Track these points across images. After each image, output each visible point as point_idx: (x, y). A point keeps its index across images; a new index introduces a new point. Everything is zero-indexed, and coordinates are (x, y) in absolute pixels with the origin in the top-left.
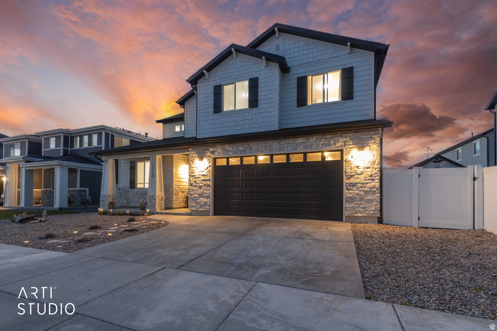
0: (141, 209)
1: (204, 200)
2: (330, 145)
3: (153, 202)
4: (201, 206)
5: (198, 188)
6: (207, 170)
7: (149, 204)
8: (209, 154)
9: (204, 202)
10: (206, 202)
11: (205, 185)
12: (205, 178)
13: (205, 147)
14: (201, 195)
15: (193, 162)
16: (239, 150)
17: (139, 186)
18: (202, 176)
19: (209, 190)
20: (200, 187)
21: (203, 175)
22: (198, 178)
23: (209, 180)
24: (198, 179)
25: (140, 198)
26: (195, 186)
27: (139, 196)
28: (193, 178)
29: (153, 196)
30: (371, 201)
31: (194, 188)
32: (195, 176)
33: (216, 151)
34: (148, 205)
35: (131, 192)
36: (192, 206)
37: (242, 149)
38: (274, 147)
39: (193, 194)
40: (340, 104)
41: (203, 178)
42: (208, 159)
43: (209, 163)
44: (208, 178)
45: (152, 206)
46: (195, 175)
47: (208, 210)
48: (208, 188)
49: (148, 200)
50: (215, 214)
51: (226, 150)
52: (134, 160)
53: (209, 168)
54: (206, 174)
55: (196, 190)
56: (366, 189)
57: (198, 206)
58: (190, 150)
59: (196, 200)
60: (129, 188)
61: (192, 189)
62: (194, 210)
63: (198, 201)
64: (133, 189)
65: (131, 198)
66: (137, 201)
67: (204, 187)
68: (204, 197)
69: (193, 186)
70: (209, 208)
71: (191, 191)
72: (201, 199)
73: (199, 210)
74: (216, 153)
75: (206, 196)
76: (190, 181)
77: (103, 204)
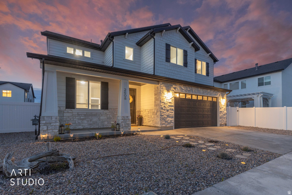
0: (112, 130)
1: (170, 119)
2: (214, 95)
3: (127, 122)
6: (172, 99)
8: (172, 89)
9: (170, 121)
10: (171, 121)
11: (170, 109)
12: (170, 105)
13: (170, 83)
14: (168, 116)
15: (163, 92)
16: (188, 90)
18: (169, 103)
20: (168, 110)
21: (170, 103)
22: (166, 104)
23: (173, 106)
24: (166, 105)
25: (83, 119)
26: (164, 110)
27: (82, 117)
28: (163, 103)
31: (164, 111)
32: (164, 102)
35: (68, 113)
37: (189, 90)
39: (163, 115)
41: (169, 104)
42: (172, 92)
43: (173, 95)
44: (172, 105)
45: (127, 126)
46: (164, 101)
48: (172, 111)
50: (175, 128)
51: (182, 89)
52: (73, 77)
55: (165, 112)
57: (167, 123)
58: (161, 83)
59: (165, 119)
60: (65, 108)
61: (162, 112)
62: (164, 127)
63: (166, 120)
64: (72, 110)
65: (68, 119)
66: (79, 122)
67: (170, 110)
68: (170, 117)
69: (163, 109)
70: (172, 125)
71: (162, 113)
72: (168, 118)
73: (167, 126)
74: (176, 89)
75: (171, 117)
76: (161, 106)
77: (49, 129)
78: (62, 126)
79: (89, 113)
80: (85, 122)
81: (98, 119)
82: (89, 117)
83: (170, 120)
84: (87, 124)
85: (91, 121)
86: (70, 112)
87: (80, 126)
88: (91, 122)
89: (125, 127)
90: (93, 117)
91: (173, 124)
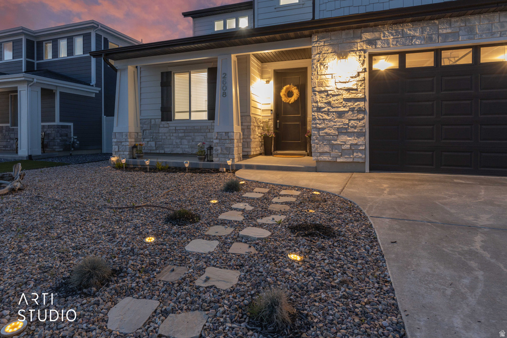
1: (351, 140)
3: (227, 145)
4: (343, 153)
5: (335, 115)
6: (358, 79)
7: (219, 148)
8: (360, 45)
9: (351, 145)
10: (356, 144)
11: (352, 110)
12: (352, 96)
13: (351, 31)
14: (342, 131)
15: (321, 64)
16: (439, 35)
18: (344, 92)
19: (363, 118)
20: (341, 114)
21: (349, 90)
22: (334, 96)
23: (363, 99)
24: (335, 98)
26: (328, 113)
28: (323, 95)
29: (227, 133)
31: (326, 117)
32: (327, 91)
33: (379, 39)
34: (217, 150)
35: (164, 128)
36: (322, 154)
37: (449, 31)
39: (323, 129)
41: (346, 95)
42: (360, 56)
43: (363, 64)
44: (360, 95)
45: (225, 152)
46: (328, 89)
47: (360, 160)
48: (361, 116)
49: (217, 141)
50: (372, 169)
51: (404, 35)
53: (362, 75)
54: (355, 87)
55: (330, 120)
57: (336, 152)
58: (315, 38)
59: (330, 140)
60: (160, 120)
61: (319, 119)
62: (325, 161)
63: (335, 143)
64: (168, 122)
65: (164, 137)
66: (177, 143)
67: (350, 113)
68: (350, 134)
69: (322, 112)
70: (360, 157)
71: (318, 121)
72: (344, 138)
73: (339, 160)
74: (379, 42)
75: (354, 132)
76: (317, 102)
77: (120, 150)
78: (135, 147)
79: (191, 127)
80: (185, 142)
81: (203, 137)
82: (191, 134)
83: (351, 142)
84: (187, 147)
85: (193, 141)
86: (166, 126)
87: (179, 149)
88: (193, 143)
89: (221, 156)
90: (196, 134)
91: (362, 156)
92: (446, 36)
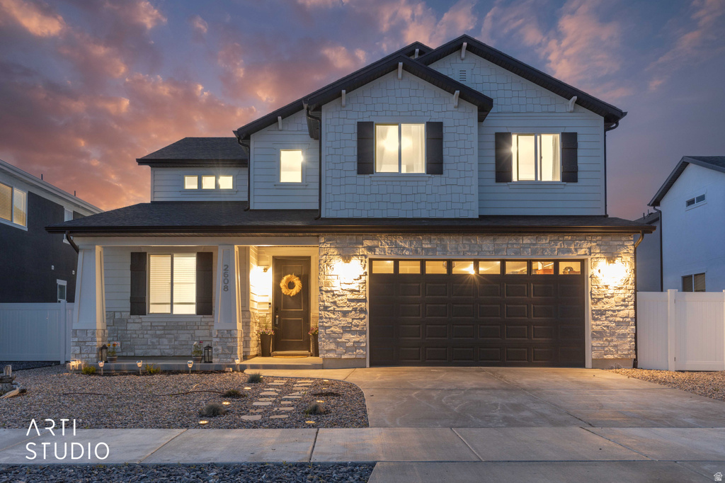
1: (355, 338)
2: (569, 251)
3: (229, 344)
4: (347, 350)
5: (340, 314)
6: (360, 281)
7: (220, 348)
8: (362, 251)
9: (354, 342)
10: (358, 342)
11: (355, 310)
12: (355, 297)
13: (354, 237)
14: (346, 329)
15: (328, 265)
16: (423, 249)
17: (153, 309)
18: (348, 293)
19: (364, 318)
20: (345, 314)
21: (352, 291)
22: (339, 296)
23: (364, 300)
24: (340, 298)
25: (160, 337)
26: (334, 312)
27: (158, 332)
28: (329, 295)
29: (229, 331)
30: (624, 336)
31: (332, 316)
32: (333, 291)
33: (378, 247)
34: (217, 350)
35: (135, 324)
36: (328, 351)
37: (429, 246)
38: (485, 248)
39: (330, 327)
40: (559, 187)
41: (350, 296)
42: (362, 261)
43: (364, 268)
44: (362, 297)
45: (227, 351)
46: (333, 289)
47: (362, 357)
48: (362, 316)
49: (218, 340)
50: (372, 365)
51: (397, 246)
52: (143, 250)
53: (363, 278)
54: (357, 289)
55: (336, 319)
56: (618, 319)
57: (341, 350)
58: (322, 240)
59: (335, 338)
60: (129, 313)
61: (326, 318)
62: (331, 359)
63: (340, 340)
64: (141, 316)
65: (134, 336)
66: (152, 342)
67: (353, 312)
68: (353, 332)
69: (328, 311)
70: (362, 354)
71: (324, 320)
72: (348, 336)
73: (343, 357)
74: (377, 250)
75: (357, 331)
76: (323, 301)
77: (83, 352)
78: (104, 347)
79: (173, 323)
80: (165, 341)
81: (190, 336)
82: (173, 332)
83: (354, 340)
84: (168, 347)
85: (175, 340)
86: (137, 321)
87: (156, 351)
88: (176, 343)
89: (222, 356)
90: (179, 332)
91: (363, 353)
92: (427, 250)
